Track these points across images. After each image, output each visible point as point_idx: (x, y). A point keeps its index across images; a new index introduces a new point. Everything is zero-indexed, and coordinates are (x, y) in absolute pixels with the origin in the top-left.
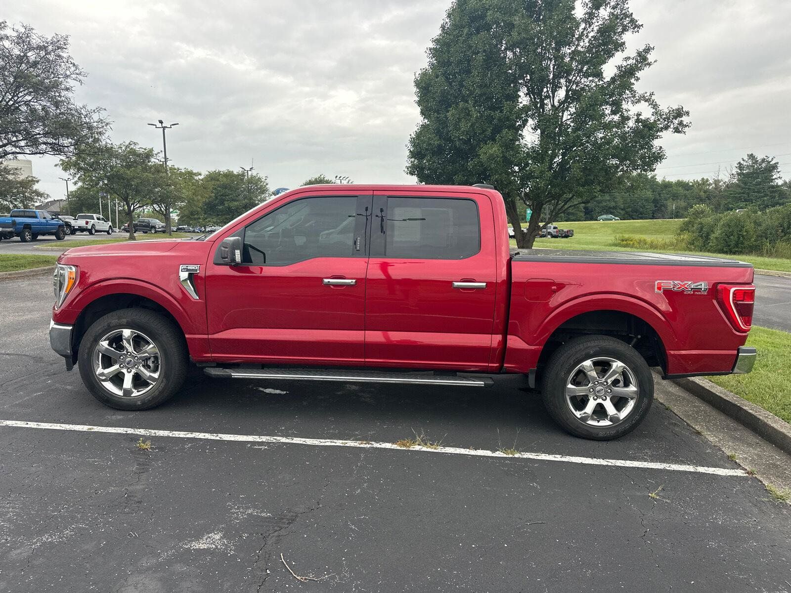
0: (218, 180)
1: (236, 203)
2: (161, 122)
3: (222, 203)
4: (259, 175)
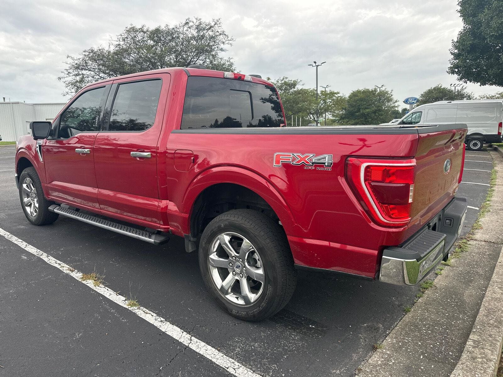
0: (358, 96)
1: (367, 110)
2: (315, 63)
3: (359, 110)
4: (386, 90)
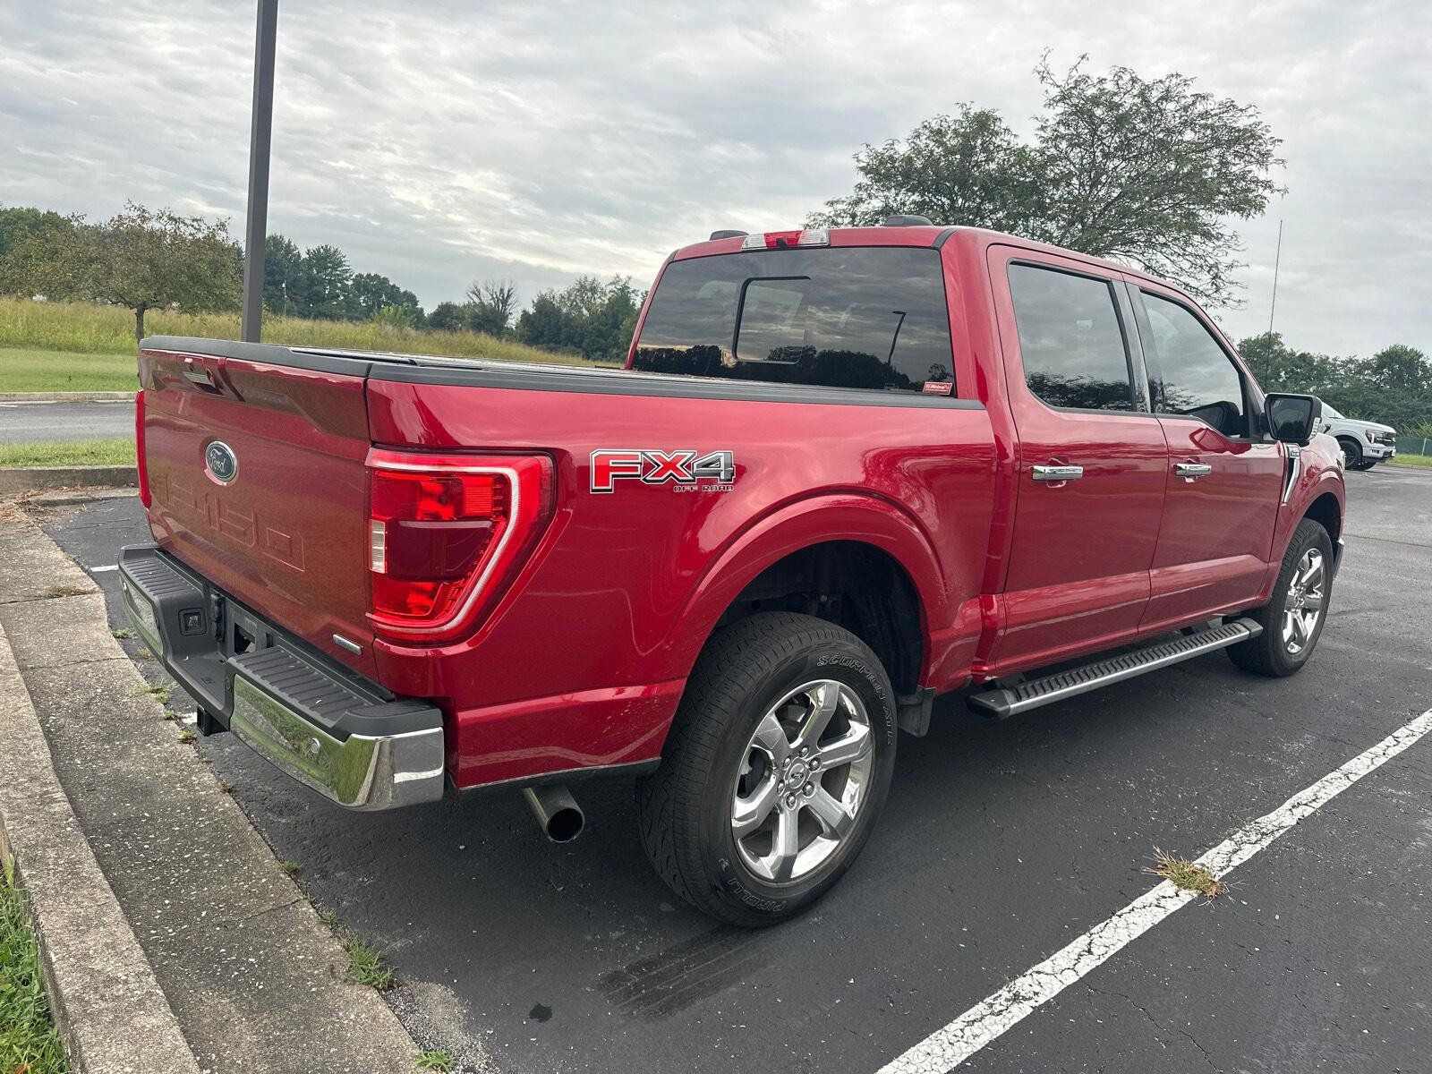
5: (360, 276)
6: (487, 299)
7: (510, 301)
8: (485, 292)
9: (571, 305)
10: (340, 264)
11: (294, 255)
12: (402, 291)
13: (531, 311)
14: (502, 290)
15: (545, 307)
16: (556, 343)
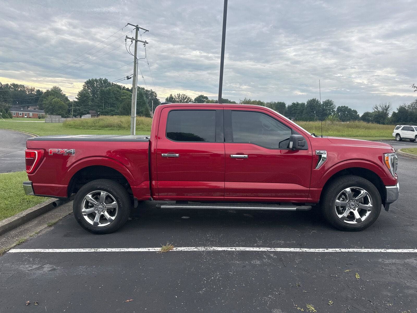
5: (339, 107)
6: (380, 109)
7: (388, 109)
8: (379, 107)
9: (413, 108)
10: (332, 104)
11: (319, 103)
12: (352, 110)
13: (397, 112)
14: (386, 106)
15: (402, 110)
16: (406, 121)
